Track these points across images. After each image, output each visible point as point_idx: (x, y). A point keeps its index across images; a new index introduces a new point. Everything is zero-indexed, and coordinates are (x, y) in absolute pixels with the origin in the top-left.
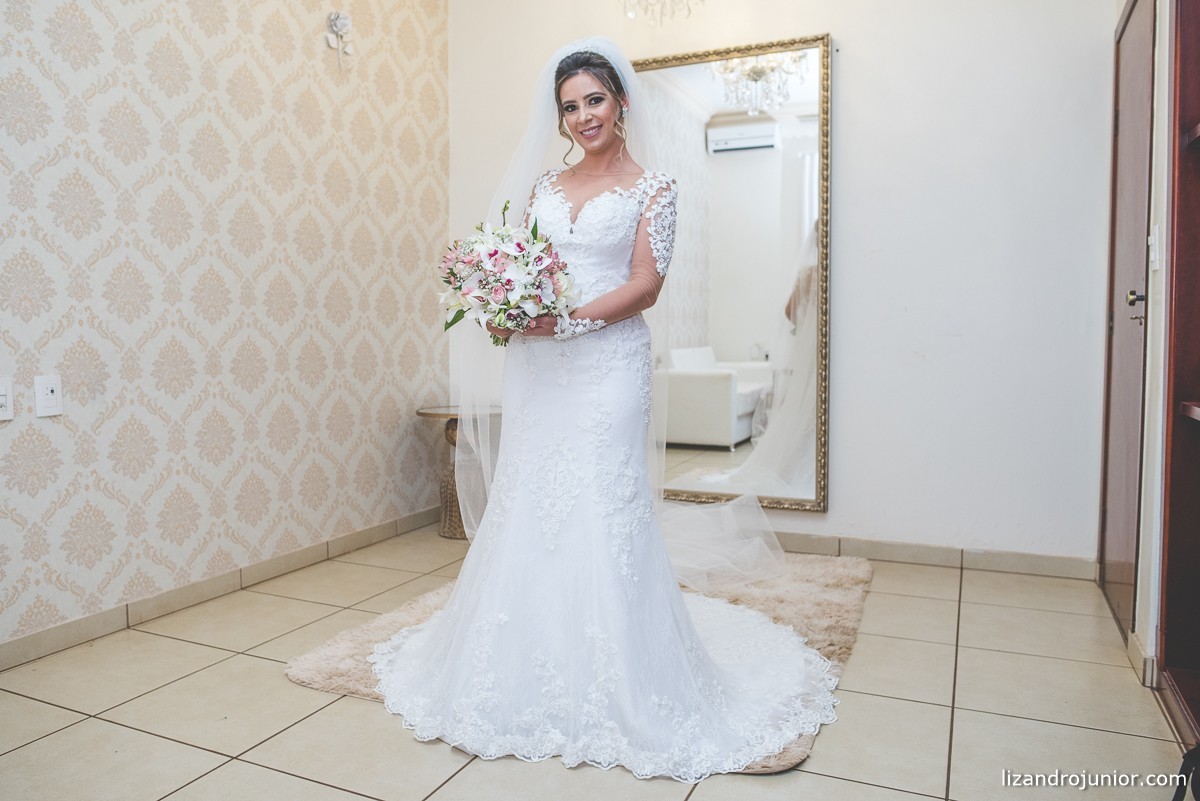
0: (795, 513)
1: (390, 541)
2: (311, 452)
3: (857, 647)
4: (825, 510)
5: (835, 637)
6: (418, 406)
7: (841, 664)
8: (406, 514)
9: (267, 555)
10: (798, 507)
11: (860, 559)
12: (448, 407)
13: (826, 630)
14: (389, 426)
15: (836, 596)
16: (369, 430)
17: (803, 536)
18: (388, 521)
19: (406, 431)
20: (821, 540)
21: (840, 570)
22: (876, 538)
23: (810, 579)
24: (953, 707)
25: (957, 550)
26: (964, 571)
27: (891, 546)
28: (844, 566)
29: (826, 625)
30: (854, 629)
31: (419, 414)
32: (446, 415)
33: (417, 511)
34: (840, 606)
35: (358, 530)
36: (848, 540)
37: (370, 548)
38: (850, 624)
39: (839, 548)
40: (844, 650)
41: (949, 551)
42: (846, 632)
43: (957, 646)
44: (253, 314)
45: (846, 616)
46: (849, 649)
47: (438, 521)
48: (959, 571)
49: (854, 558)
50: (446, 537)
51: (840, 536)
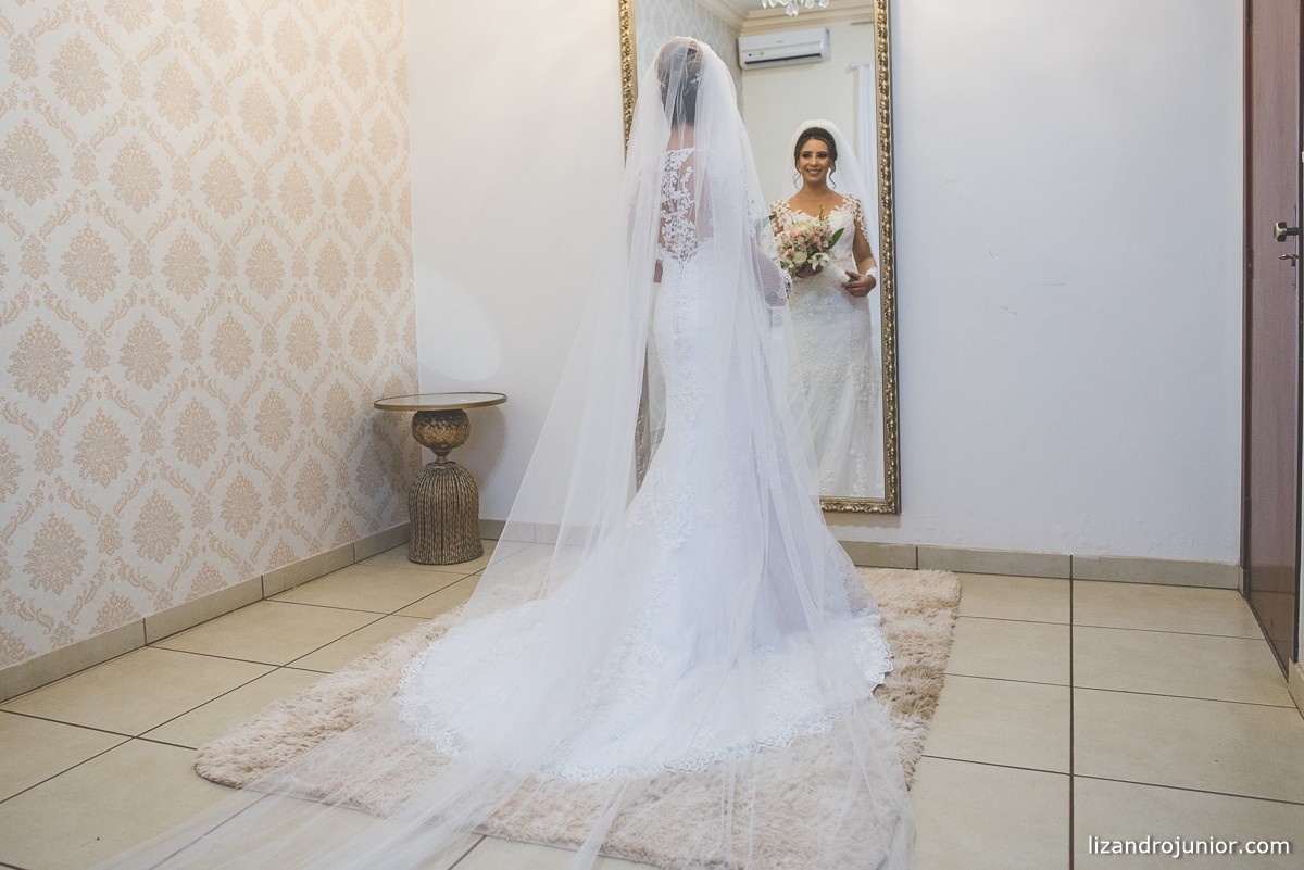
0: (861, 516)
1: (346, 571)
2: (235, 462)
3: (944, 694)
4: (897, 511)
5: (918, 683)
6: (376, 395)
7: (924, 721)
8: (365, 535)
9: (178, 600)
10: (863, 510)
11: (943, 573)
12: (417, 395)
13: (903, 673)
14: (340, 423)
15: (916, 624)
16: (313, 430)
17: (871, 544)
18: (341, 546)
19: (362, 429)
20: (894, 550)
21: (920, 590)
22: (962, 546)
23: (883, 602)
24: (1072, 775)
25: (1066, 556)
26: (1074, 582)
27: (983, 554)
28: (924, 582)
29: (904, 665)
30: (940, 670)
31: (378, 406)
32: (411, 408)
33: (381, 530)
34: (921, 637)
35: (303, 559)
36: (928, 549)
37: (320, 581)
38: (934, 664)
39: (916, 559)
40: (927, 699)
41: (1054, 558)
42: (929, 674)
43: (1072, 687)
44: (149, 285)
45: (929, 651)
46: (934, 697)
47: (409, 541)
48: (1068, 582)
49: (938, 571)
50: (418, 563)
51: (916, 544)
